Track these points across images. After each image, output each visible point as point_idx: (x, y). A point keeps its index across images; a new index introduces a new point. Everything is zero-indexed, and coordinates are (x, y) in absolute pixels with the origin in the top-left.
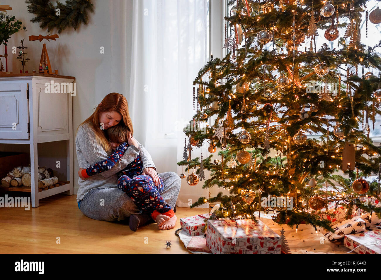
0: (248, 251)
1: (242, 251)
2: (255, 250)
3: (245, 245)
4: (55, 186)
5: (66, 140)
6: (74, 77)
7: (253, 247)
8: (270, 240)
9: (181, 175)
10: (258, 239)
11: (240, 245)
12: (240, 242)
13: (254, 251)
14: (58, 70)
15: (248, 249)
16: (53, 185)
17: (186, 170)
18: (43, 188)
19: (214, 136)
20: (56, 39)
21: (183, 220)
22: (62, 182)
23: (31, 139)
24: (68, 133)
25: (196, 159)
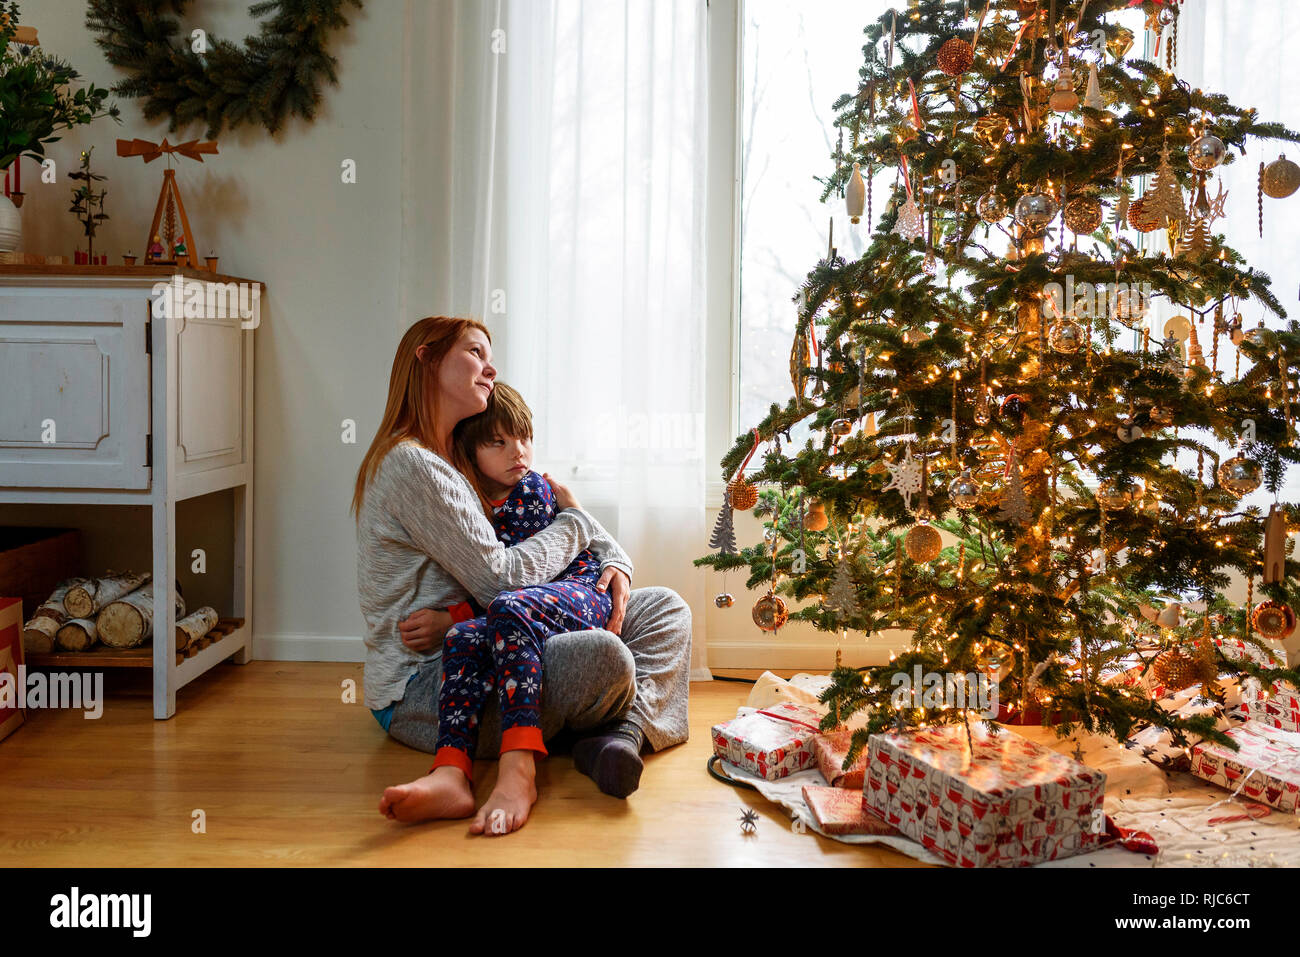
0: (1037, 823)
1: (1022, 826)
2: (1052, 818)
3: (1030, 807)
4: (211, 637)
5: (232, 489)
7: (1048, 812)
8: (1082, 785)
9: (721, 598)
10: (1059, 786)
11: (1019, 810)
12: (1020, 802)
13: (1048, 822)
14: (216, 258)
15: (1037, 820)
16: (207, 636)
17: (751, 584)
18: (185, 648)
19: (890, 487)
20: (202, 155)
21: (724, 731)
22: (227, 624)
23: (155, 488)
24: (243, 462)
25: (760, 550)
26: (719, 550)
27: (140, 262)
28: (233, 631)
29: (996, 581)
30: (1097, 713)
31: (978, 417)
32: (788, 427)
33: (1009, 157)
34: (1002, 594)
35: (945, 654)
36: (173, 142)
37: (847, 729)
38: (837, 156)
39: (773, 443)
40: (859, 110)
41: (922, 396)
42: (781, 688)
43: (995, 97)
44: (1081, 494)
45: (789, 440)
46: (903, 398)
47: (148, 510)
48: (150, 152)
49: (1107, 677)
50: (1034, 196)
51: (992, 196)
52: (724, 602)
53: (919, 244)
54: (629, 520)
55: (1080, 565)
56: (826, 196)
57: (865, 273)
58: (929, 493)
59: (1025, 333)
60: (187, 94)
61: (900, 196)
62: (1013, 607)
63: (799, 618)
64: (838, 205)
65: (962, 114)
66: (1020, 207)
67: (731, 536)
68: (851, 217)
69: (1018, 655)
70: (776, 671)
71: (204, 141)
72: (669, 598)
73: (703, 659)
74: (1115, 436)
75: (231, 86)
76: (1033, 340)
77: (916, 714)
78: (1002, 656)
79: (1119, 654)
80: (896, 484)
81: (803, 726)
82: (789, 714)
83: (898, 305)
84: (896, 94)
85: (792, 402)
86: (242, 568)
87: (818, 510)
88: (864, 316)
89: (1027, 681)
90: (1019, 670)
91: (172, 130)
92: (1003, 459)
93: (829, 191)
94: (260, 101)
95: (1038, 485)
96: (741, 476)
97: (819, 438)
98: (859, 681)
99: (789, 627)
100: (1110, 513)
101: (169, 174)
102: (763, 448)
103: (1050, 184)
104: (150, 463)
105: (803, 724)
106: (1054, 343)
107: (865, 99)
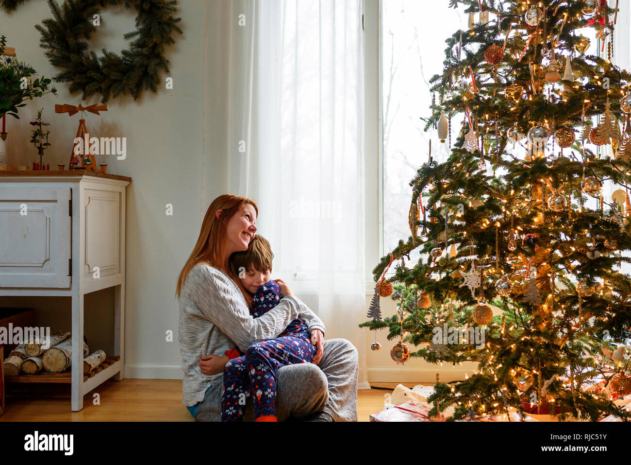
4: (102, 366)
5: (114, 287)
6: (131, 178)
9: (373, 345)
14: (106, 165)
16: (100, 366)
17: (389, 337)
18: (88, 372)
19: (463, 285)
20: (99, 112)
21: (376, 418)
22: (111, 359)
23: (73, 288)
24: (119, 273)
25: (394, 318)
26: (372, 319)
27: (66, 168)
28: (114, 363)
29: (522, 336)
30: (580, 408)
31: (510, 247)
32: (408, 252)
33: (524, 107)
34: (526, 343)
35: (495, 376)
36: (84, 105)
37: (443, 416)
38: (433, 107)
39: (400, 261)
40: (444, 83)
41: (480, 236)
42: (407, 393)
43: (516, 75)
44: (569, 286)
45: (409, 259)
46: (470, 237)
47: (70, 298)
48: (72, 110)
49: (586, 387)
50: (537, 128)
51: (515, 128)
52: (375, 347)
53: (477, 153)
54: (325, 303)
55: (569, 326)
56: (427, 128)
57: (448, 169)
58: (485, 288)
59: (536, 200)
60: (92, 80)
61: (466, 129)
62: (532, 350)
63: (416, 356)
64: (433, 133)
65: (499, 85)
66: (530, 134)
67: (378, 311)
68: (440, 139)
69: (535, 376)
70: (405, 384)
71: (100, 104)
72: (346, 345)
73: (365, 377)
74: (585, 256)
75: (114, 76)
76: (540, 204)
77: (480, 409)
78: (527, 377)
79: (592, 374)
80: (466, 283)
81: (418, 415)
82: (412, 408)
83: (466, 186)
84: (463, 74)
85: (410, 239)
86: (119, 329)
87: (425, 297)
88: (448, 193)
89: (540, 390)
90: (536, 384)
91: (84, 99)
92: (526, 268)
93: (428, 125)
94: (129, 83)
95: (544, 282)
96: (383, 279)
97: (425, 257)
98: (449, 390)
99: (411, 360)
100: (583, 298)
101: (82, 122)
102: (396, 263)
103: (546, 121)
104: (71, 274)
105: (419, 414)
106: (551, 206)
107: (447, 78)
